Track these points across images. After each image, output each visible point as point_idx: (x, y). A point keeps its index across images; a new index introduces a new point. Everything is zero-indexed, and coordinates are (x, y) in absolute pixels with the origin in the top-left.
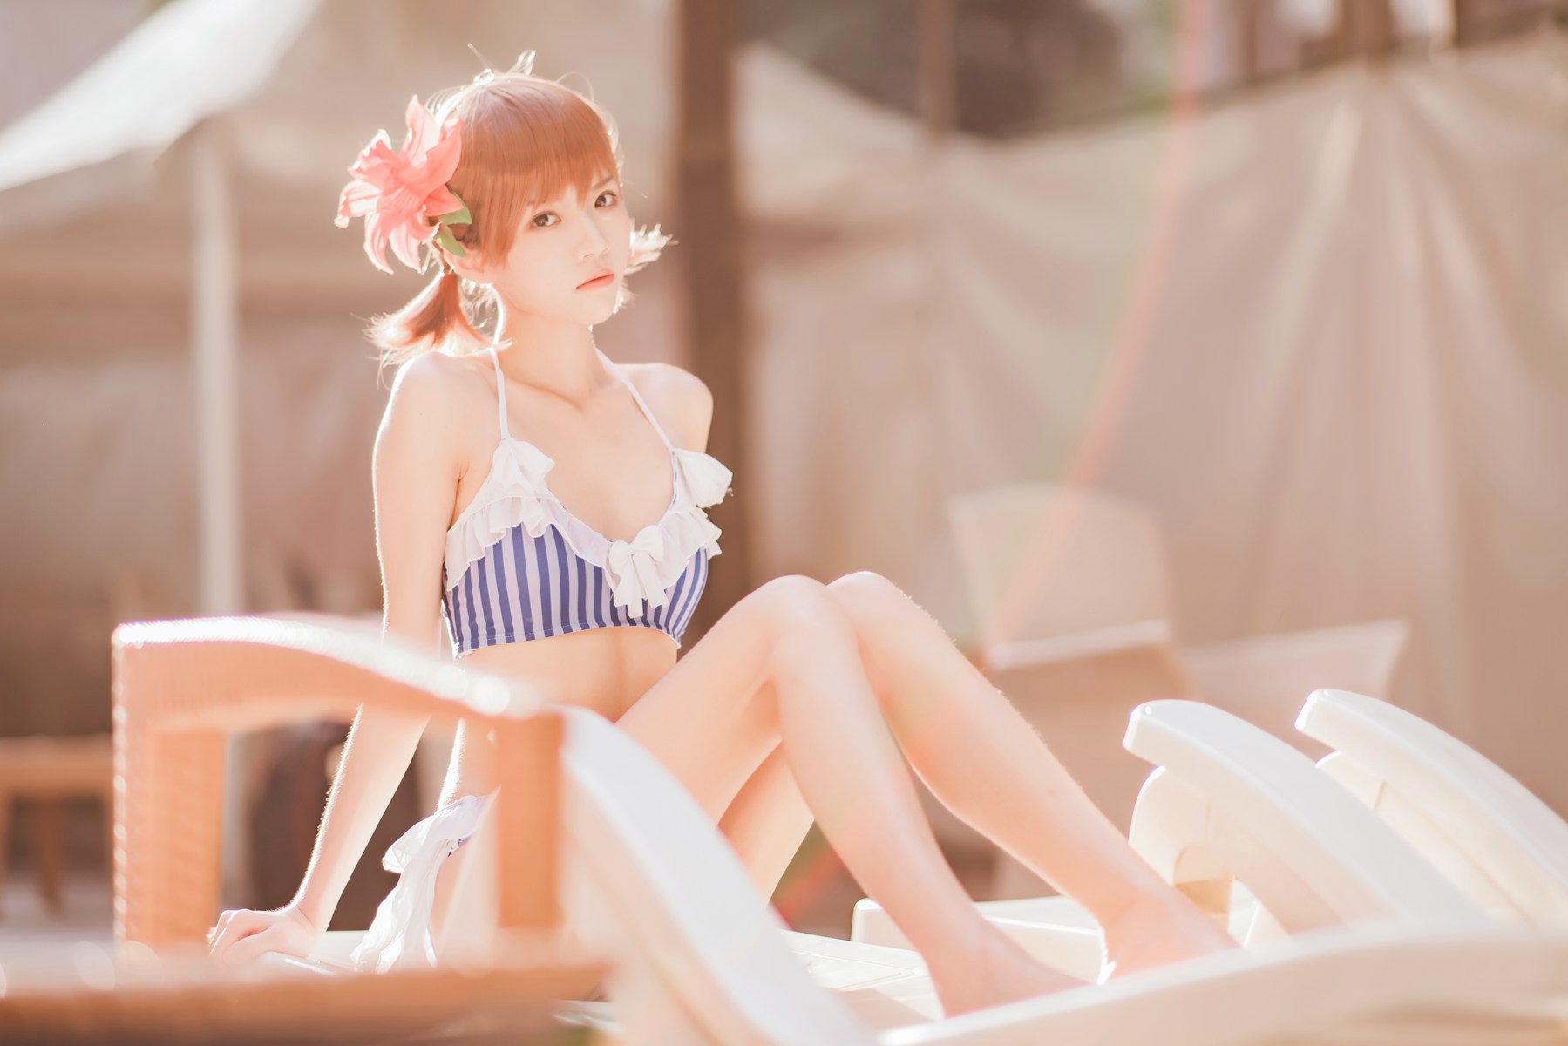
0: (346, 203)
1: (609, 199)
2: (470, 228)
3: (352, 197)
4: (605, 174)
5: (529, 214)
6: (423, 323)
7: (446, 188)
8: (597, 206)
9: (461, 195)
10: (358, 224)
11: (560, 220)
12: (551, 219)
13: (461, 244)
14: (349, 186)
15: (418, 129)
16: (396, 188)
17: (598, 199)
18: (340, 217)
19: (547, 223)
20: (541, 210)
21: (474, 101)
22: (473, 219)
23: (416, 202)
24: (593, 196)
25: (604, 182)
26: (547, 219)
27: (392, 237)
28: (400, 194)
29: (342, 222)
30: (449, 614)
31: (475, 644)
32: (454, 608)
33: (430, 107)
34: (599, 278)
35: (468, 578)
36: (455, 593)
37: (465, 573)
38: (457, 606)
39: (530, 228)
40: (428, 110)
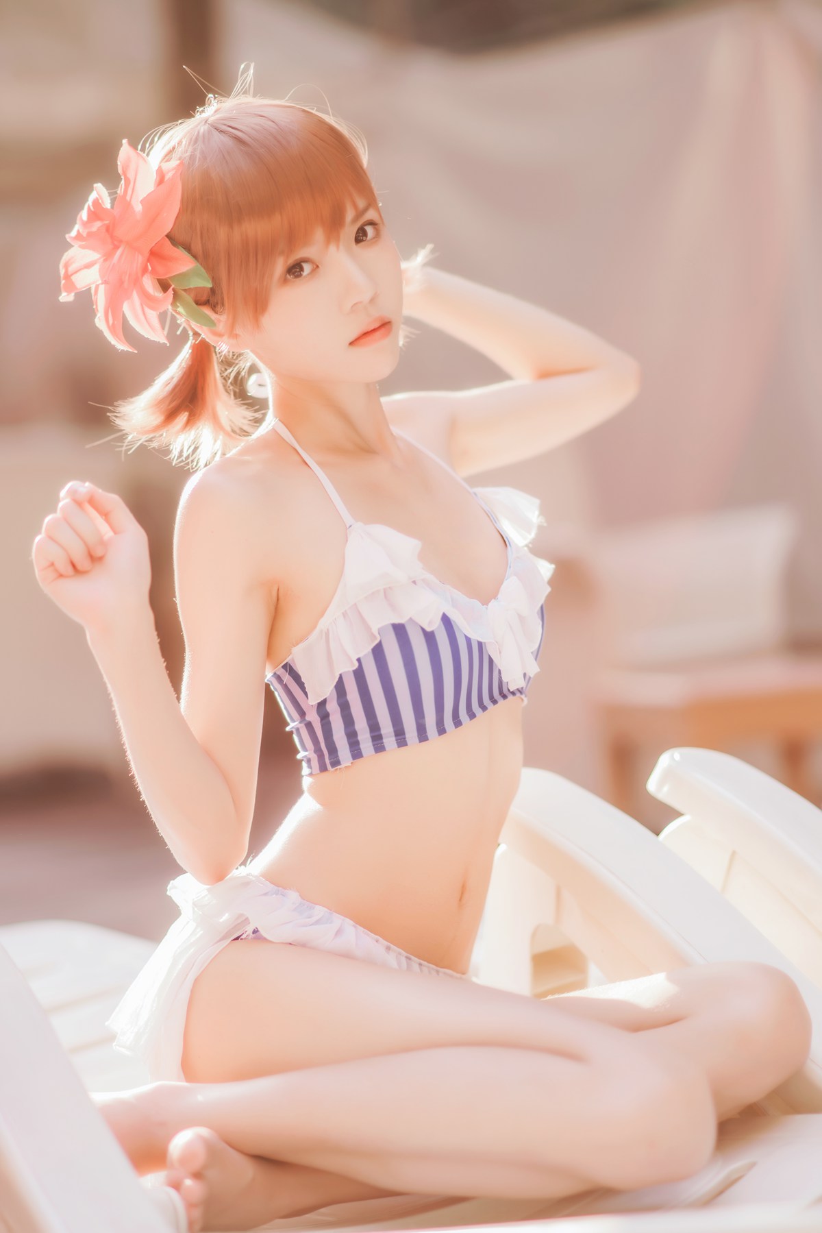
0: (68, 277)
1: (369, 230)
2: (213, 290)
3: (71, 269)
4: (361, 204)
5: (280, 266)
6: (174, 404)
7: (168, 242)
8: (358, 240)
9: (188, 248)
10: (85, 298)
11: (318, 267)
12: (307, 268)
13: (207, 311)
14: (66, 256)
15: (131, 175)
16: (116, 247)
17: (358, 232)
18: (64, 294)
19: (301, 275)
20: (291, 261)
21: (196, 141)
22: (214, 280)
23: (140, 260)
24: (350, 231)
25: (360, 214)
26: (302, 269)
27: (126, 308)
28: (122, 254)
29: (65, 297)
30: (309, 726)
31: (356, 753)
32: (319, 719)
33: (143, 150)
34: (374, 330)
35: (340, 687)
36: (322, 704)
37: (335, 683)
38: (324, 717)
39: (285, 281)
40: (141, 153)
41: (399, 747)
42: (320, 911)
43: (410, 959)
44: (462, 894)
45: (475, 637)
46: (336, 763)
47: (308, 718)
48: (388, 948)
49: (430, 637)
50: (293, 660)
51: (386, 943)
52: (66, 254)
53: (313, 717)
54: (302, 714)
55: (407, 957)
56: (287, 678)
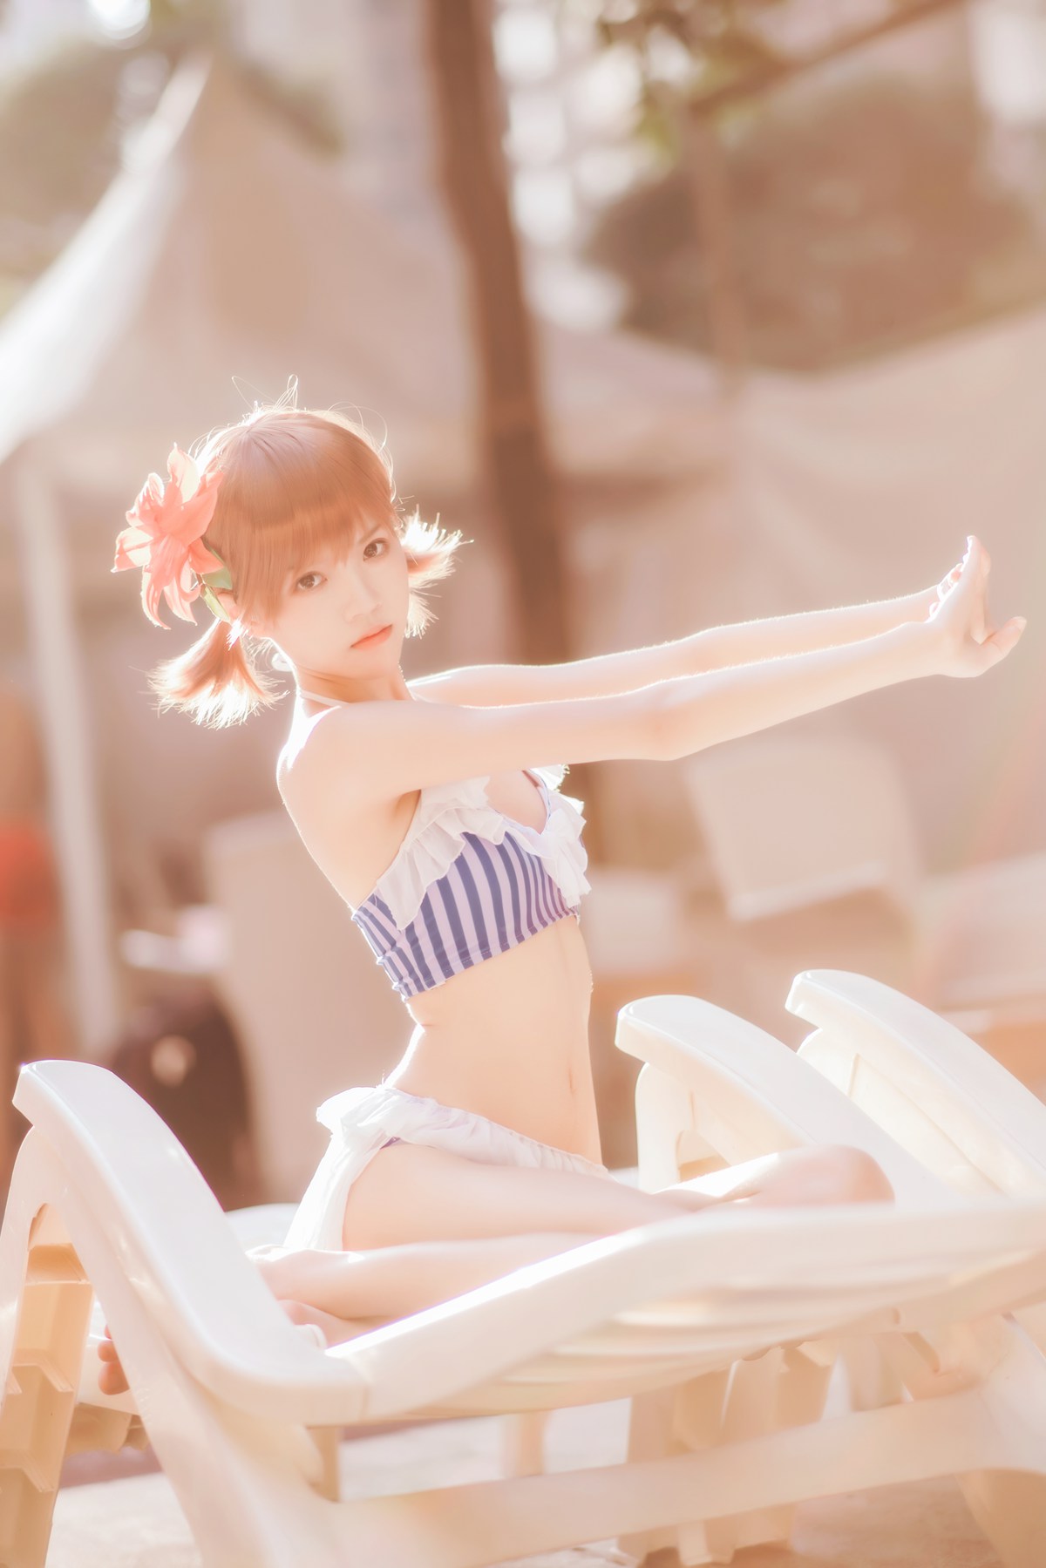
0: (122, 553)
1: (379, 546)
3: (126, 546)
5: (290, 580)
7: (202, 544)
8: (367, 556)
9: (219, 552)
11: (326, 580)
12: (317, 581)
14: (122, 534)
15: (178, 475)
16: (163, 537)
17: (367, 549)
18: (116, 567)
19: (312, 585)
20: (300, 575)
23: (184, 550)
24: (359, 548)
25: (369, 534)
26: (313, 580)
27: (166, 591)
28: (165, 547)
29: (118, 571)
30: (401, 953)
31: (448, 971)
32: (409, 945)
33: (192, 454)
34: (374, 635)
35: (426, 907)
36: (410, 930)
37: (420, 904)
38: (414, 942)
39: (295, 590)
40: (190, 457)
41: (485, 959)
42: (456, 1113)
43: (542, 1147)
44: (571, 1081)
45: (533, 852)
46: (431, 983)
47: (398, 945)
48: (521, 1139)
49: (501, 849)
50: (378, 891)
51: (518, 1135)
52: (122, 533)
53: (404, 944)
54: (393, 944)
55: (539, 1146)
56: (374, 910)
